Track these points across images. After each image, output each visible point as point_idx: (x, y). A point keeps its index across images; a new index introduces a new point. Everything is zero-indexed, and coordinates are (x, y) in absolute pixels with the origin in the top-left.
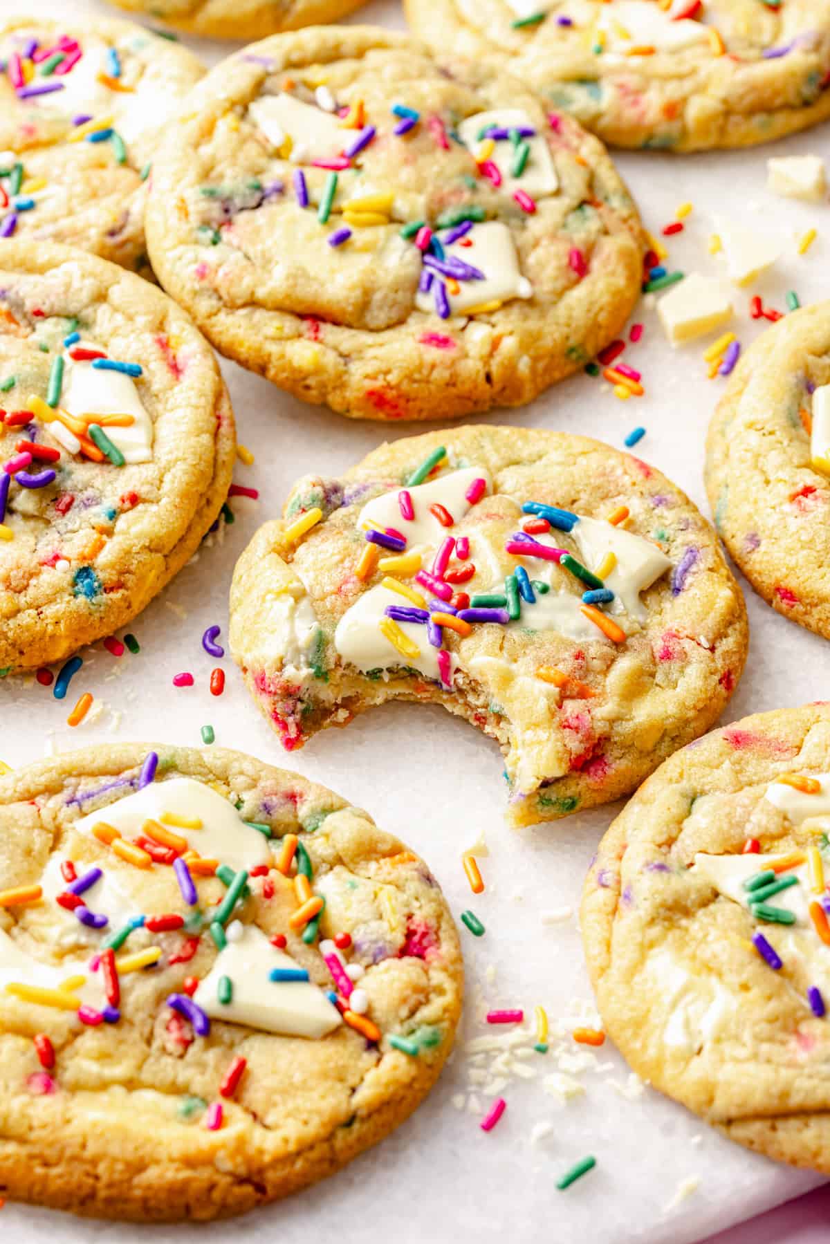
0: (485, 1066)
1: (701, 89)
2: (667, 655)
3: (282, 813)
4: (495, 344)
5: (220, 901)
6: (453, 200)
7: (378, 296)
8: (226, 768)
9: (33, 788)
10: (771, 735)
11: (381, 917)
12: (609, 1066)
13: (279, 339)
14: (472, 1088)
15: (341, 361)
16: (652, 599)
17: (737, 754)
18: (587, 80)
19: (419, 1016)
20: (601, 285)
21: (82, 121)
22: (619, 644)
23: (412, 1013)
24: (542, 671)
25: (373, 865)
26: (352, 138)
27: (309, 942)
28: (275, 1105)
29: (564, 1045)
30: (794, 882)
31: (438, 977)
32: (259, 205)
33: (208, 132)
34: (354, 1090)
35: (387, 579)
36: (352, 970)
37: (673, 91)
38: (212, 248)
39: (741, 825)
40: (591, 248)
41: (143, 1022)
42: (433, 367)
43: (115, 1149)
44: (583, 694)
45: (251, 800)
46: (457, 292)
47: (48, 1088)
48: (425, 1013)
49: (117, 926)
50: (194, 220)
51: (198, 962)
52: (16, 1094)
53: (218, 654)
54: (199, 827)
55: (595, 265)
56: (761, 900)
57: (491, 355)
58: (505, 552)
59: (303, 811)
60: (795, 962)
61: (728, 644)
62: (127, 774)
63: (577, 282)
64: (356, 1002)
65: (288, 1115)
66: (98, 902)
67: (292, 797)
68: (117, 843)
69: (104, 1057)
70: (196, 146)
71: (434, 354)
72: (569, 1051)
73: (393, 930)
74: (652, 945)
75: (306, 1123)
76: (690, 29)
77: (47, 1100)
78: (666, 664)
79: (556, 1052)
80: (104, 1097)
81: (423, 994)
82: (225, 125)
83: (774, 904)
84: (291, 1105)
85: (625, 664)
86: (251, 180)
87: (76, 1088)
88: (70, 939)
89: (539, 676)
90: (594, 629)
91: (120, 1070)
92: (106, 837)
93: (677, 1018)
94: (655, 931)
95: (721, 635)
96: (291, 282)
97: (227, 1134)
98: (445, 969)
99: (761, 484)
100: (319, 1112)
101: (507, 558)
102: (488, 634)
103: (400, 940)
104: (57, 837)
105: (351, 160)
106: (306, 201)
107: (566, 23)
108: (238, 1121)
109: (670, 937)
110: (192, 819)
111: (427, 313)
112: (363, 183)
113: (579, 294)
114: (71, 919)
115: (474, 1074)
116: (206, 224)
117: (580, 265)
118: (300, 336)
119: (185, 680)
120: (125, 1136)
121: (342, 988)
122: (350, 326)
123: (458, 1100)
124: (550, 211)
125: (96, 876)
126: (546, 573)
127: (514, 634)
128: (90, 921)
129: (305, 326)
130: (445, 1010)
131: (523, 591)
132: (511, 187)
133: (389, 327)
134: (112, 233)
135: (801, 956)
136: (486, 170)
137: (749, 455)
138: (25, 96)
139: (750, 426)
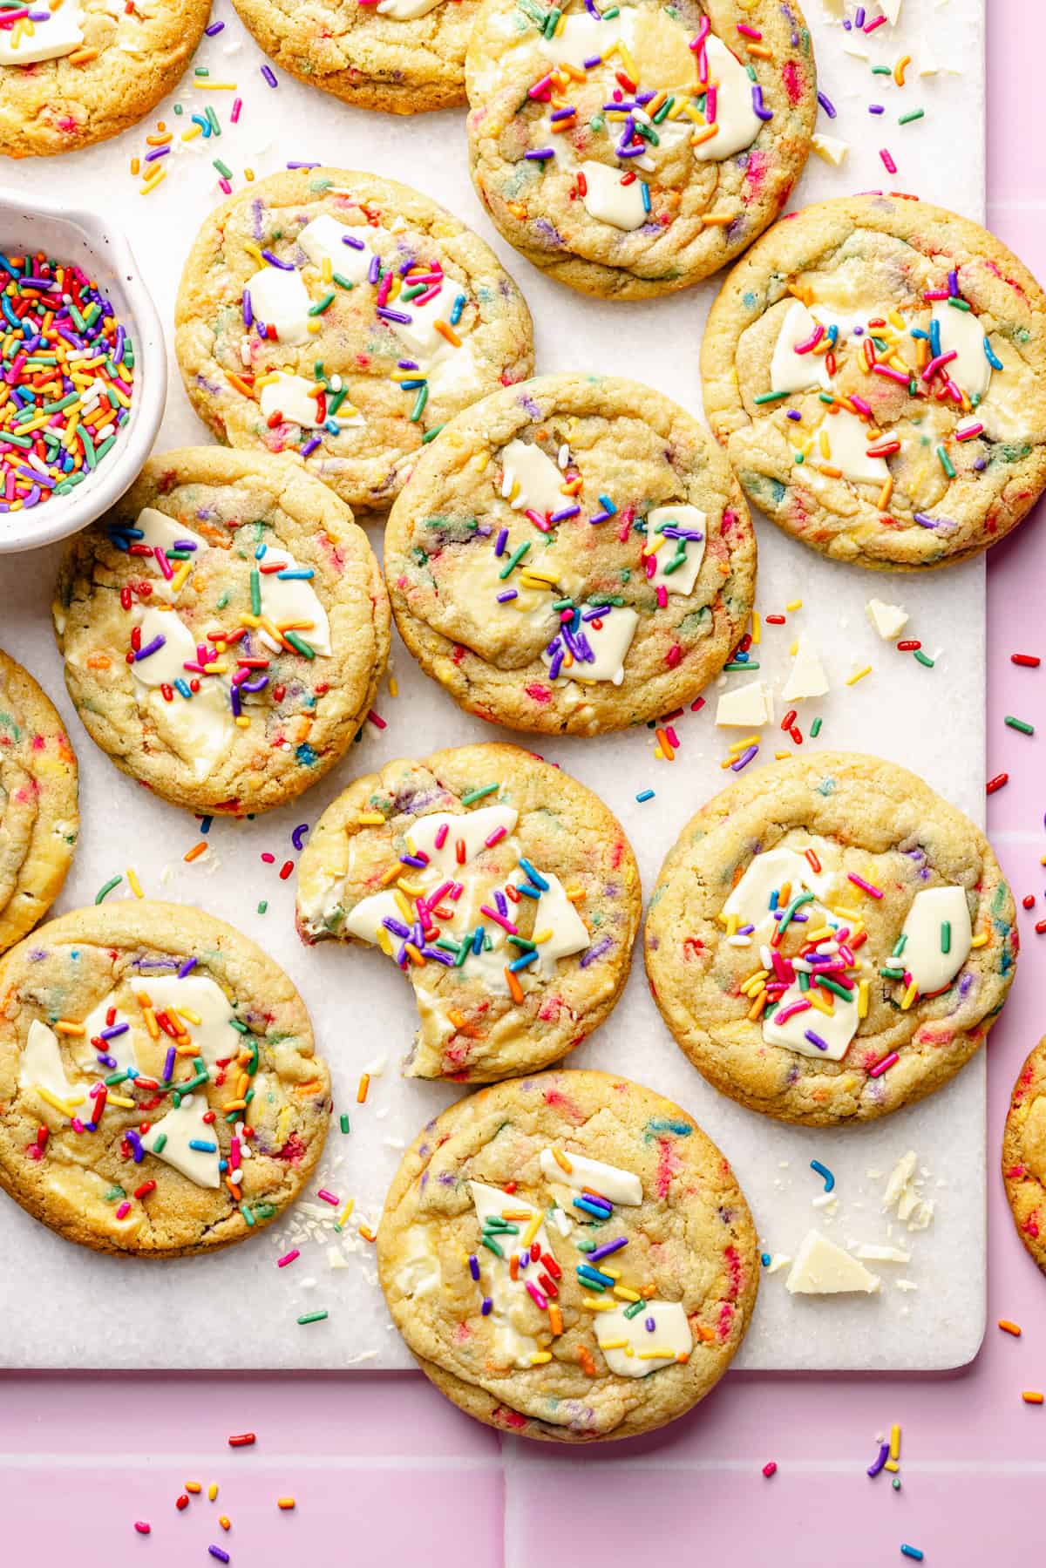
0: (301, 1223)
1: (851, 531)
2: (546, 1018)
3: (257, 1025)
4: (579, 707)
5: (187, 1079)
6: (606, 589)
7: (512, 650)
8: (237, 983)
9: (118, 944)
10: (577, 1103)
11: (275, 1130)
12: (370, 1256)
13: (432, 652)
14: (287, 1233)
15: (466, 684)
16: (564, 964)
17: (546, 1109)
18: (779, 483)
19: (266, 1199)
20: (681, 679)
21: (407, 367)
22: (516, 1002)
23: (264, 1195)
24: (453, 1014)
25: (291, 1089)
26: (563, 504)
27: (230, 1123)
28: (160, 1218)
29: (352, 1230)
30: (515, 1233)
31: (292, 1177)
32: (468, 541)
33: (461, 464)
34: (208, 1228)
35: (398, 893)
36: (245, 1151)
37: (831, 522)
38: (417, 569)
39: (512, 1170)
40: (690, 648)
41: (108, 1137)
42: (525, 713)
43: (57, 1211)
44: (471, 1036)
45: (243, 1009)
46: (568, 666)
47: (37, 1157)
48: (273, 1198)
49: (122, 1070)
50: (414, 543)
51: (157, 1112)
52: (17, 1152)
53: (298, 846)
54: (198, 1024)
55: (687, 661)
56: (489, 1234)
57: (572, 714)
58: (479, 909)
59: (270, 1031)
60: (488, 1278)
61: (592, 1017)
62: (177, 959)
63: (666, 671)
64: (236, 1176)
65: (163, 1228)
66: (117, 1049)
67: (268, 1018)
68: (147, 1011)
69: (76, 1149)
70: (446, 474)
71: (531, 705)
72: (353, 1236)
73: (278, 1141)
74: (418, 1222)
75: (171, 1238)
76: (878, 469)
77: (31, 1163)
78: (542, 1022)
79: (345, 1233)
80: (67, 1171)
81: (277, 1186)
82: (478, 461)
83: (500, 1240)
84: (168, 1223)
85: (513, 1018)
86: (471, 522)
87: (52, 1160)
88: (88, 1069)
89: (449, 1016)
90: (506, 987)
91: (84, 1159)
92: (143, 1003)
93: (409, 1272)
94: (424, 1217)
95: (592, 1011)
96: (455, 623)
97: (123, 1226)
98: (298, 1174)
99: (678, 916)
100: (179, 1236)
101: (479, 915)
102: (433, 971)
103: (278, 1147)
104: (118, 983)
105: (551, 524)
106: (500, 551)
107: (795, 417)
108: (136, 1219)
109: (430, 1225)
110: (196, 1018)
111: (545, 666)
112: (547, 553)
113: (662, 683)
114: (94, 1054)
115: (294, 1225)
116: (420, 548)
117: (674, 659)
118: (447, 655)
119: (268, 858)
120: (66, 1205)
121: (233, 1159)
122: (485, 661)
123: (276, 1237)
124: (677, 608)
125: (125, 1029)
126: (496, 935)
127: (453, 975)
128: (105, 1062)
129: (453, 650)
130: (285, 1199)
131: (475, 945)
132: (660, 580)
133: (513, 669)
134: (375, 490)
135: (493, 1278)
136: (648, 563)
137: (682, 890)
138: (381, 315)
139: (695, 870)
